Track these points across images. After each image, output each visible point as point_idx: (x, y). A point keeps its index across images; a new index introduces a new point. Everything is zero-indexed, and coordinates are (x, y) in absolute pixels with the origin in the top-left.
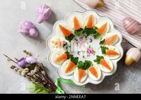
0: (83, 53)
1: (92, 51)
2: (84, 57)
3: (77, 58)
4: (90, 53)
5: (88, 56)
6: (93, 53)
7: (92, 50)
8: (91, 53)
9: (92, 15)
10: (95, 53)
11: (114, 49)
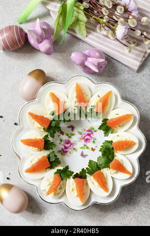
0: (87, 148)
1: (88, 133)
2: (93, 150)
3: (90, 162)
4: (91, 137)
5: (94, 142)
6: (92, 133)
7: (87, 131)
8: (92, 135)
9: (29, 113)
10: (93, 129)
11: (99, 96)
